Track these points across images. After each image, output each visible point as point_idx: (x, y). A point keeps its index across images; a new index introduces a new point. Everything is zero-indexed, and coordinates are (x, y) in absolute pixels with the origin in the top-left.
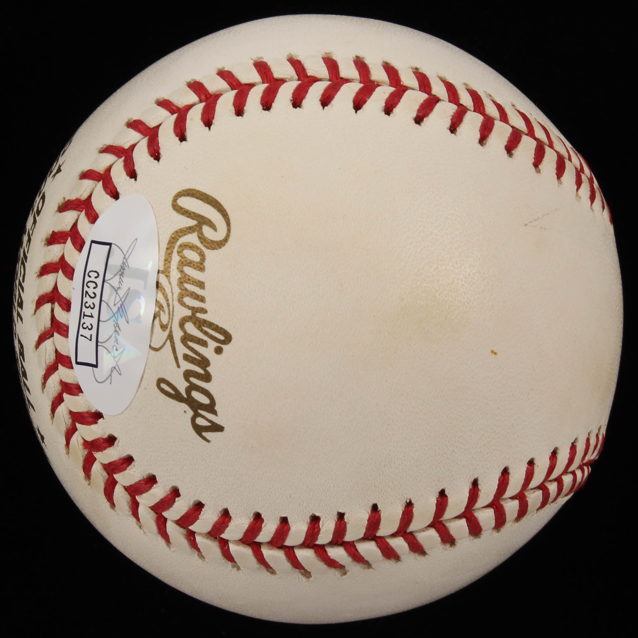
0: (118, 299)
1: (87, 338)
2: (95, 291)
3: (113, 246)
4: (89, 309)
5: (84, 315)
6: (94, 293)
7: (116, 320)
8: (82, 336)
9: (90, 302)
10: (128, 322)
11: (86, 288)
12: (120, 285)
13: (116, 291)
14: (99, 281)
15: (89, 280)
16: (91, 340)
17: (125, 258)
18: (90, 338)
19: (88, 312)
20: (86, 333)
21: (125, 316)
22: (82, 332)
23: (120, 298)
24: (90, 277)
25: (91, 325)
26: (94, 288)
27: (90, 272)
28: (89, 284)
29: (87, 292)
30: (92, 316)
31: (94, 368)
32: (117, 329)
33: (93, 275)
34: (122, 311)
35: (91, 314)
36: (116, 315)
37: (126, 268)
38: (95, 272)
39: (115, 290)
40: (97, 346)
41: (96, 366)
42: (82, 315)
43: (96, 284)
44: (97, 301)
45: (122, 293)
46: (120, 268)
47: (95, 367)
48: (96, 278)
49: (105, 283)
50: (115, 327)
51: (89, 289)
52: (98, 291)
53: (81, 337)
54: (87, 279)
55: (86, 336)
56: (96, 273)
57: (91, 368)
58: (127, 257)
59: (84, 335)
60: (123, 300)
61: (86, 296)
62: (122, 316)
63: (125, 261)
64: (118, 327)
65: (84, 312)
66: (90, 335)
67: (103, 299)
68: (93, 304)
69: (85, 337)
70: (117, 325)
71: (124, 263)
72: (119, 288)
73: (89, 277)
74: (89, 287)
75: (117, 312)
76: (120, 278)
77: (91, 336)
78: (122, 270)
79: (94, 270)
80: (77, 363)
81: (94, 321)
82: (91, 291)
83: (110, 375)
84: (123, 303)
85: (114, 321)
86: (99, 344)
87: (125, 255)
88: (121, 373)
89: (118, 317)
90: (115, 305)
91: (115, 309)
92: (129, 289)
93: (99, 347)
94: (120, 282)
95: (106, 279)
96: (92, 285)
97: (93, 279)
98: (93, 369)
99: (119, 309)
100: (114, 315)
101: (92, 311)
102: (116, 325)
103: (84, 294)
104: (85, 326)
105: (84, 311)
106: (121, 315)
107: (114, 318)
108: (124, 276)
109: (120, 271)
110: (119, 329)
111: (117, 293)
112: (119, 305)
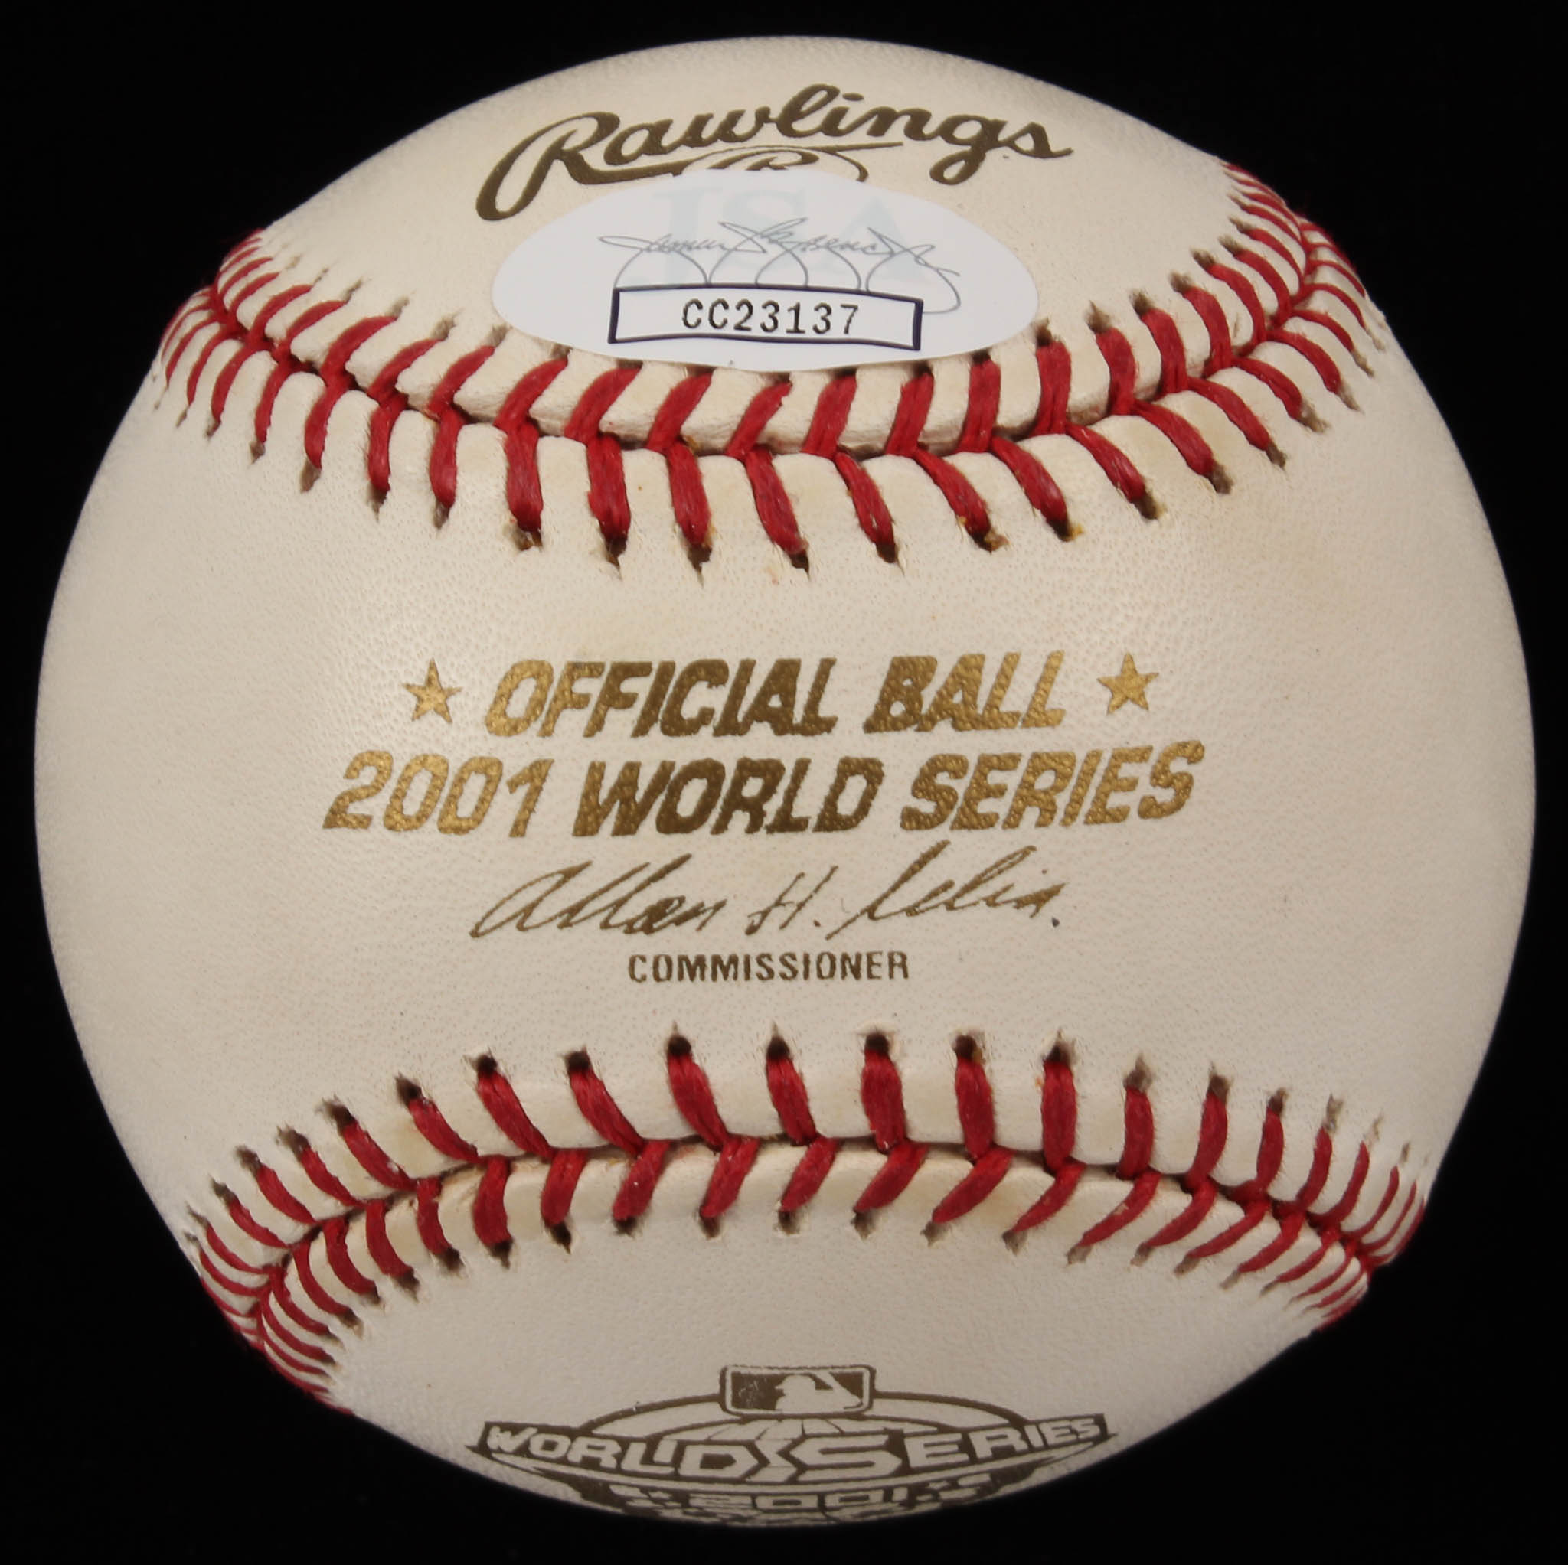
0: (750, 246)
1: (852, 315)
2: (732, 305)
3: (620, 285)
4: (778, 319)
5: (797, 330)
6: (738, 308)
7: (802, 247)
8: (847, 331)
9: (761, 316)
10: (803, 220)
11: (729, 330)
12: (714, 245)
13: (730, 251)
14: (707, 297)
15: (708, 322)
16: (855, 308)
17: (648, 250)
18: (852, 310)
19: (786, 321)
20: (838, 319)
21: (791, 226)
22: (836, 332)
23: (744, 241)
24: (699, 321)
25: (817, 309)
26: (726, 306)
27: (686, 324)
28: (718, 322)
29: (739, 327)
30: (797, 310)
31: (924, 310)
32: (821, 243)
33: (694, 314)
34: (777, 233)
35: (789, 310)
36: (789, 246)
37: (672, 240)
38: (686, 312)
39: (726, 255)
40: (869, 294)
41: (919, 305)
42: (796, 338)
43: (714, 305)
44: (757, 298)
45: (732, 240)
46: (674, 255)
47: (922, 308)
48: (700, 306)
49: (714, 281)
50: (818, 247)
51: (729, 321)
52: (733, 297)
53: (850, 331)
54: (706, 328)
55: (847, 318)
56: (689, 309)
57: (924, 317)
58: (644, 246)
59: (845, 324)
60: (750, 235)
61: (748, 329)
62: (791, 234)
63: (654, 247)
64: (816, 240)
65: (789, 332)
66: (843, 309)
67: (751, 281)
68: (765, 307)
69: (849, 321)
70: (815, 244)
71: (661, 249)
72: (722, 247)
73: (701, 325)
74: (725, 322)
75: (781, 245)
76: (698, 248)
77: (844, 306)
78: (677, 249)
79: (682, 315)
80: (917, 346)
81: (808, 301)
82: (735, 316)
83: (937, 270)
84: (756, 233)
85: (804, 250)
86: (863, 288)
87: (642, 250)
88: (926, 245)
89: (791, 242)
90: (764, 251)
91: (774, 250)
92: (723, 224)
93: (872, 289)
94: (708, 247)
95: (701, 281)
96: (720, 314)
97: (704, 315)
98: (928, 313)
99: (772, 241)
100: (788, 251)
101: (783, 308)
102: (814, 247)
103: (742, 335)
104: (822, 326)
105: (785, 333)
106: (786, 234)
107: (797, 252)
108: (691, 240)
109: (679, 252)
110: (821, 238)
111: (736, 249)
112: (764, 243)
